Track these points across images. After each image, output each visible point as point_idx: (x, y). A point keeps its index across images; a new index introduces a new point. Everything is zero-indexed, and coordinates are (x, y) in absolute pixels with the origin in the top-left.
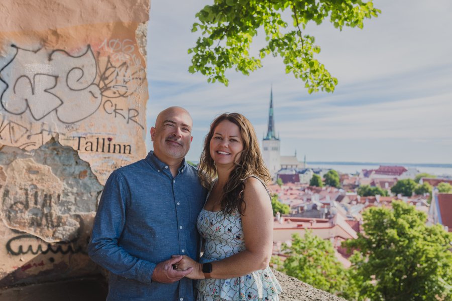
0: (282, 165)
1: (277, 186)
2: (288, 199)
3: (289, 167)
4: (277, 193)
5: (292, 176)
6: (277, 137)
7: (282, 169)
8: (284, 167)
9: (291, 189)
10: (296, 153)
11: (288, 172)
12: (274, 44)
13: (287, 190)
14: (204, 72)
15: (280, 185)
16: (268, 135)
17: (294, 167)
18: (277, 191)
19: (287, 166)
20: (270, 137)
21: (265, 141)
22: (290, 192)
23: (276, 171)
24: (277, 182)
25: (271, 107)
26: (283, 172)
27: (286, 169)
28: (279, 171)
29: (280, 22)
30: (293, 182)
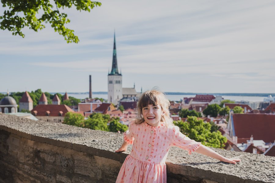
0: (124, 95)
1: (119, 112)
2: (128, 121)
3: (129, 96)
4: (119, 117)
5: (132, 103)
6: (120, 73)
7: (124, 98)
8: (126, 96)
9: (130, 113)
10: (134, 86)
11: (128, 100)
12: (44, 17)
13: (127, 114)
14: (9, 30)
15: (122, 111)
16: (112, 71)
17: (133, 96)
18: (119, 115)
19: (128, 96)
20: (114, 73)
21: (110, 76)
22: (129, 115)
23: (119, 100)
24: (119, 108)
25: (115, 48)
26: (124, 101)
27: (127, 98)
28: (121, 100)
29: (49, 5)
30: (132, 108)
